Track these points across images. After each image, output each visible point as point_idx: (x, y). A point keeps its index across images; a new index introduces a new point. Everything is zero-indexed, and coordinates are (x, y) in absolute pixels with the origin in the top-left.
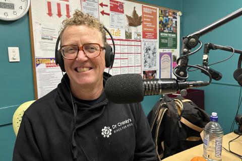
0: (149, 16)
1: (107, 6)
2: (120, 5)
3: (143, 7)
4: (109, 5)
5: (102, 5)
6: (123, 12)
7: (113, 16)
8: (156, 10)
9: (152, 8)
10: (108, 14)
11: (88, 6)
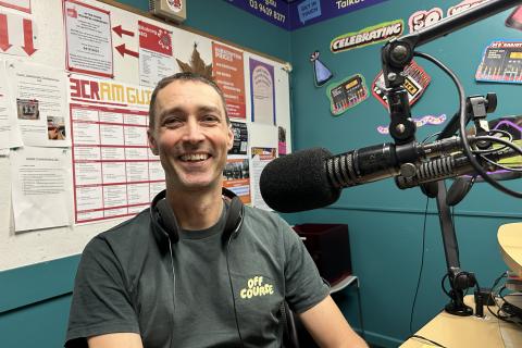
0: (227, 67)
1: (132, 34)
2: (163, 34)
3: (214, 45)
4: (137, 34)
5: (119, 30)
6: (169, 52)
7: (146, 58)
8: (241, 54)
9: (232, 51)
10: (136, 55)
11: (84, 31)
